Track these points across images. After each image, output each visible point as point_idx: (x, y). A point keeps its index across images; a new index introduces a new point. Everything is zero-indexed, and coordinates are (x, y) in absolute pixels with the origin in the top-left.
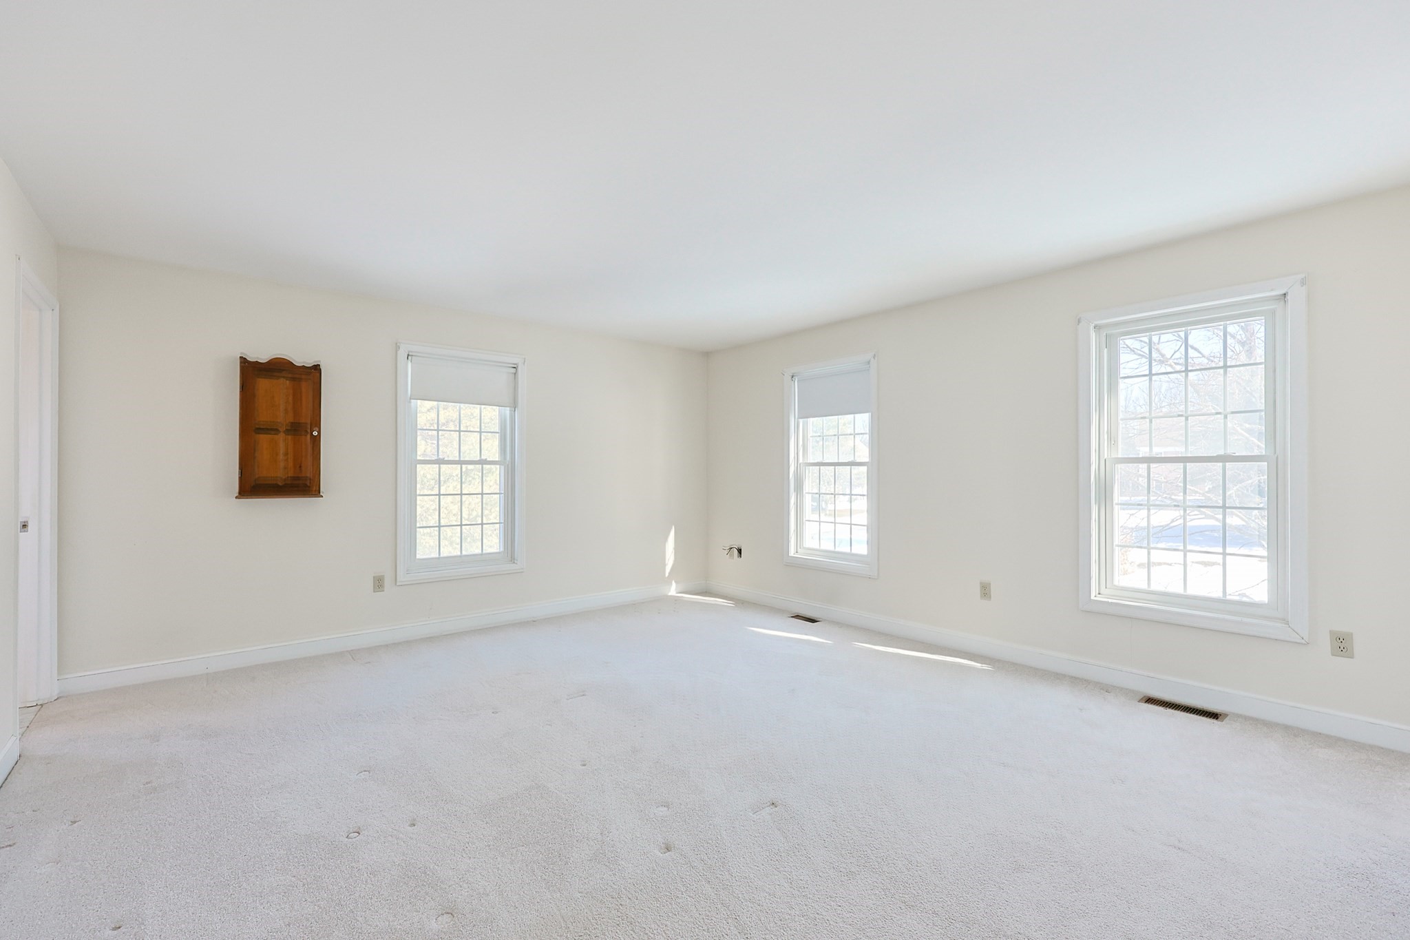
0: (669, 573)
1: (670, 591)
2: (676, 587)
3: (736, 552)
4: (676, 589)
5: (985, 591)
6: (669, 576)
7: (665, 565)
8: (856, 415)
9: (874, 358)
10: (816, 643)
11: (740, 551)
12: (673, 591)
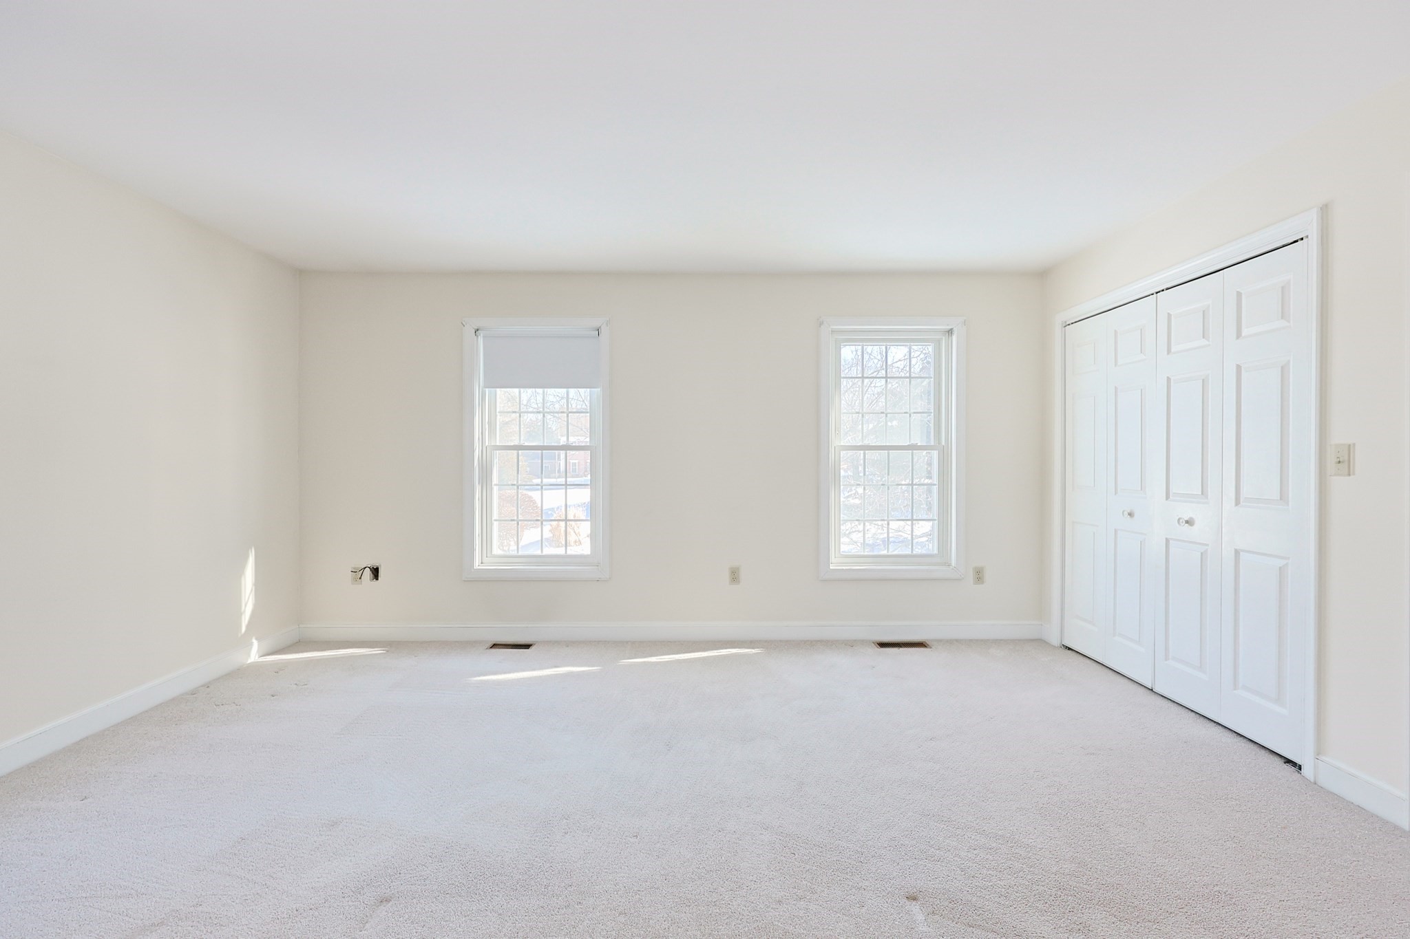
0: (248, 626)
1: (249, 656)
2: (259, 645)
3: (368, 572)
4: (258, 651)
5: (735, 576)
6: (246, 631)
7: (240, 614)
8: (569, 389)
9: (607, 324)
10: (579, 674)
11: (375, 572)
12: (254, 655)
